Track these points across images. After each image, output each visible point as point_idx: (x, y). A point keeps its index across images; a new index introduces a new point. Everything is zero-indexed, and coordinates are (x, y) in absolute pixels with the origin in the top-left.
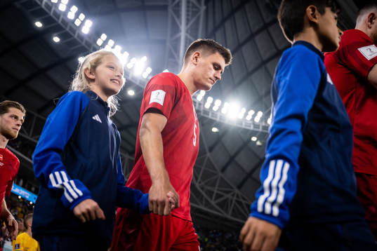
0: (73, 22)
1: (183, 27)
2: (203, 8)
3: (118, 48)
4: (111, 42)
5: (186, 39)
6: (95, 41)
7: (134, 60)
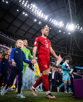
0: (43, 17)
1: (70, 11)
2: (75, 3)
3: (55, 21)
4: (53, 20)
5: (72, 13)
6: (49, 21)
7: (59, 23)
